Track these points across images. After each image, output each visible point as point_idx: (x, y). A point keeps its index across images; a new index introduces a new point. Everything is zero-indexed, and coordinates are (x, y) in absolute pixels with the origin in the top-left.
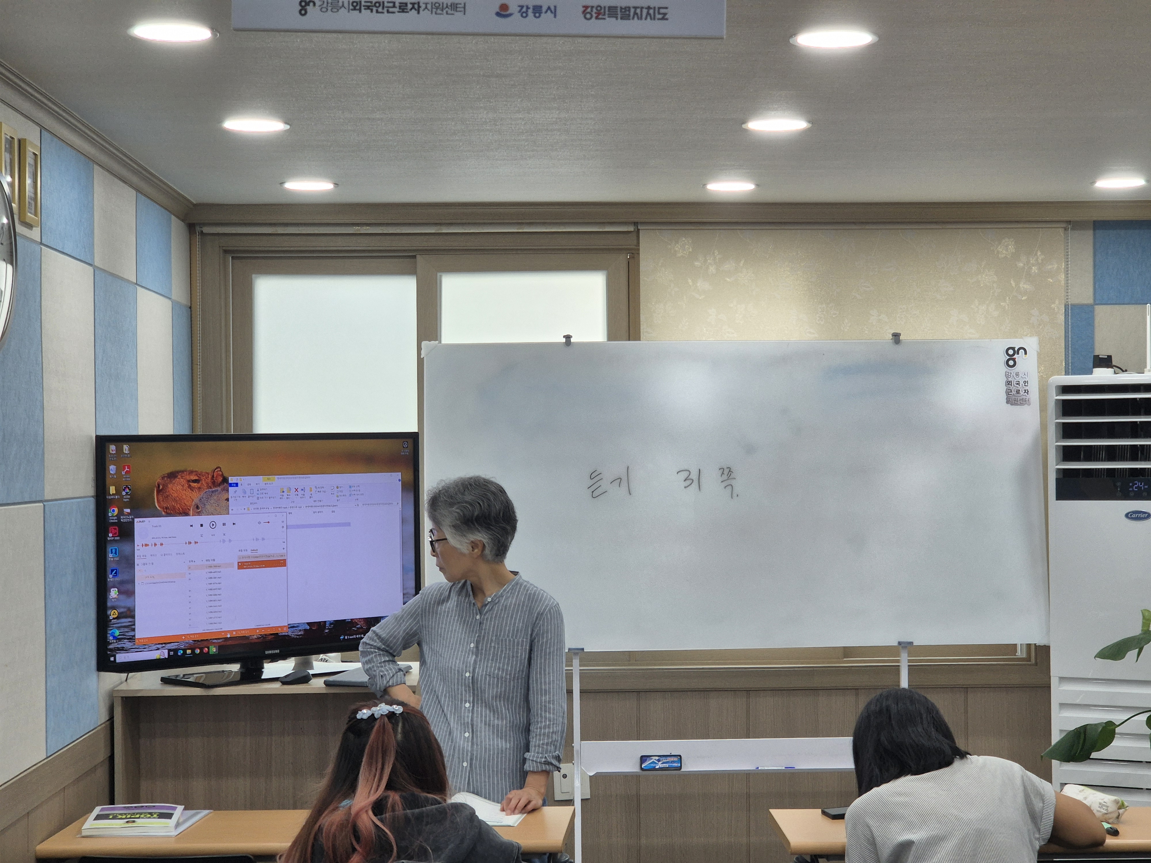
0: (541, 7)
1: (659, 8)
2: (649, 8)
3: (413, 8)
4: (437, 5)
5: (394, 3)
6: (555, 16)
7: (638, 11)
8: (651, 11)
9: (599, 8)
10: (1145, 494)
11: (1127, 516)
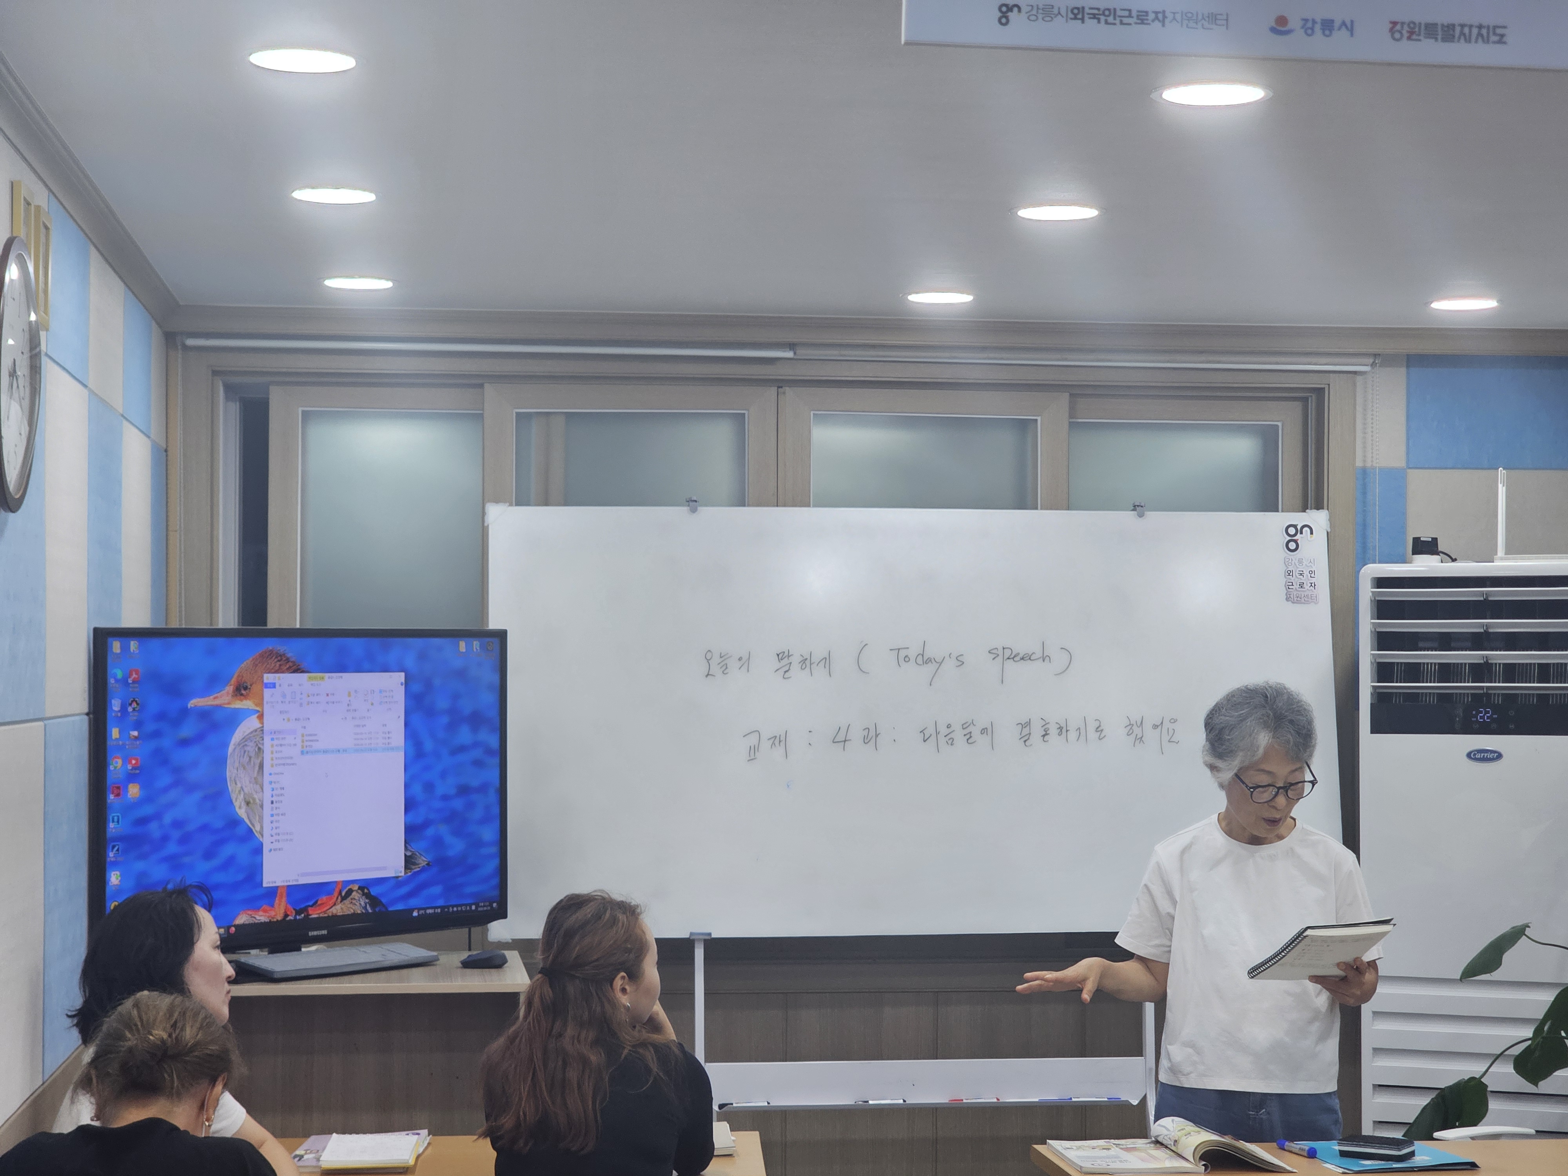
0: (1332, 21)
1: (1495, 27)
2: (1480, 27)
3: (1157, 18)
4: (1190, 15)
5: (1130, 11)
6: (1352, 35)
7: (1466, 30)
8: (1484, 31)
9: (1412, 25)
10: (1494, 726)
11: (1469, 755)
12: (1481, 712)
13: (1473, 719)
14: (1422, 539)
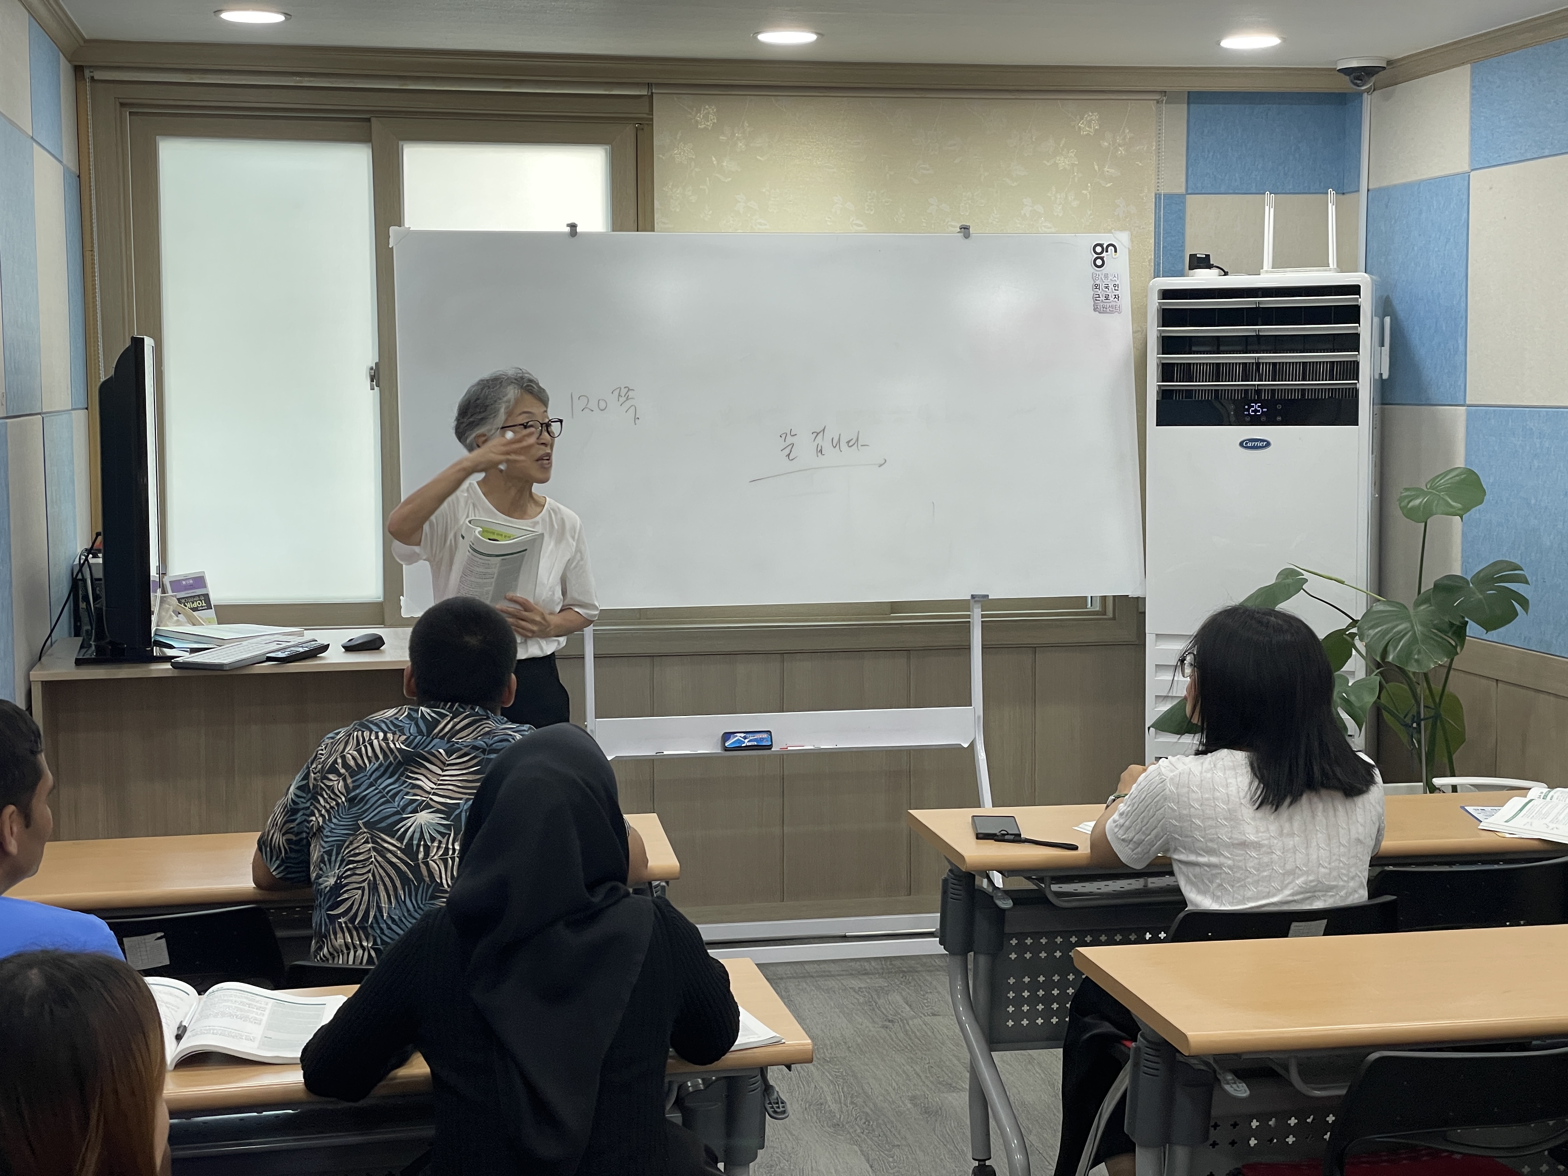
10: (1263, 419)
11: (1241, 444)
12: (1253, 407)
13: (1245, 413)
14: (1198, 256)
